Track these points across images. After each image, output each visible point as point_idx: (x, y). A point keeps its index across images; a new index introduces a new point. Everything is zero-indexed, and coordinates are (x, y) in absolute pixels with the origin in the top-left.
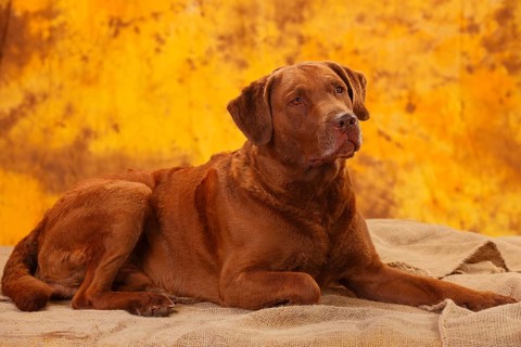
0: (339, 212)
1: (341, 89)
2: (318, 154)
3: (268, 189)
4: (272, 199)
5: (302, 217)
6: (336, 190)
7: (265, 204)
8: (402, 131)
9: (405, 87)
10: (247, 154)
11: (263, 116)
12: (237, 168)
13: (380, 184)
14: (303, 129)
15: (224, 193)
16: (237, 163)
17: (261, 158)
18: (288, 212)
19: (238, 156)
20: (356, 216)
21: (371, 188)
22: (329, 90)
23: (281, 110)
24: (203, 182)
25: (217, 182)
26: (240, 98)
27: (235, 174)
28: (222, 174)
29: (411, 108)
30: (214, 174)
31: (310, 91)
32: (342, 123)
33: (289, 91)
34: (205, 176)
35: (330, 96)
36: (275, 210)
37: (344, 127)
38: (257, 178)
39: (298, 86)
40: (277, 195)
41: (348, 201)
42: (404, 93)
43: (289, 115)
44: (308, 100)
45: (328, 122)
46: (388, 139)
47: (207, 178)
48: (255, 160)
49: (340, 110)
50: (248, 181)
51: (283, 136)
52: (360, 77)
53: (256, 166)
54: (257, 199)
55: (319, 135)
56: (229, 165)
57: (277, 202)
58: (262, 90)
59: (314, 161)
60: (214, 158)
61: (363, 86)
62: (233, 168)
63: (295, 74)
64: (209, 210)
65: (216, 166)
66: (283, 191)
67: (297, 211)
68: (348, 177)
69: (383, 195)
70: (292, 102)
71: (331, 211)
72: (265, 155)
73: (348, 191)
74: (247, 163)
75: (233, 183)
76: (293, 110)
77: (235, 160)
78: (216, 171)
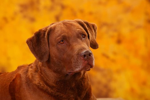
0: (83, 95)
1: (84, 36)
2: (72, 70)
3: (47, 84)
4: (49, 89)
5: (64, 98)
6: (82, 85)
7: (45, 92)
8: (115, 53)
9: (115, 30)
10: (37, 66)
11: (45, 47)
12: (31, 74)
13: (104, 81)
14: (65, 56)
15: (24, 86)
16: (31, 71)
17: (43, 68)
18: (58, 96)
19: (32, 67)
20: (92, 97)
21: (99, 83)
22: (78, 37)
23: (54, 46)
24: (14, 80)
25: (21, 81)
26: (33, 37)
27: (30, 77)
28: (23, 77)
29: (119, 42)
30: (19, 76)
31: (69, 37)
32: (85, 56)
33: (58, 36)
34: (14, 77)
35: (79, 40)
36: (51, 95)
37: (86, 58)
38: (42, 78)
39: (62, 35)
40: (52, 87)
41: (87, 89)
42: (116, 34)
43: (58, 49)
44: (68, 42)
45: (78, 54)
46: (107, 57)
47: (15, 78)
48: (41, 70)
49: (84, 49)
50: (37, 80)
51: (54, 59)
52: (93, 26)
53: (41, 72)
54: (42, 90)
55: (73, 61)
56: (27, 71)
57: (52, 91)
58: (44, 34)
59: (70, 73)
60: (19, 68)
61: (95, 31)
62: (29, 73)
63: (61, 28)
64: (17, 95)
65: (20, 72)
66: (54, 85)
67: (62, 95)
68: (87, 77)
69: (106, 86)
70: (60, 42)
71: (79, 95)
72: (45, 67)
73: (88, 84)
74: (36, 71)
75: (29, 81)
76: (60, 46)
77: (30, 69)
78: (20, 75)
